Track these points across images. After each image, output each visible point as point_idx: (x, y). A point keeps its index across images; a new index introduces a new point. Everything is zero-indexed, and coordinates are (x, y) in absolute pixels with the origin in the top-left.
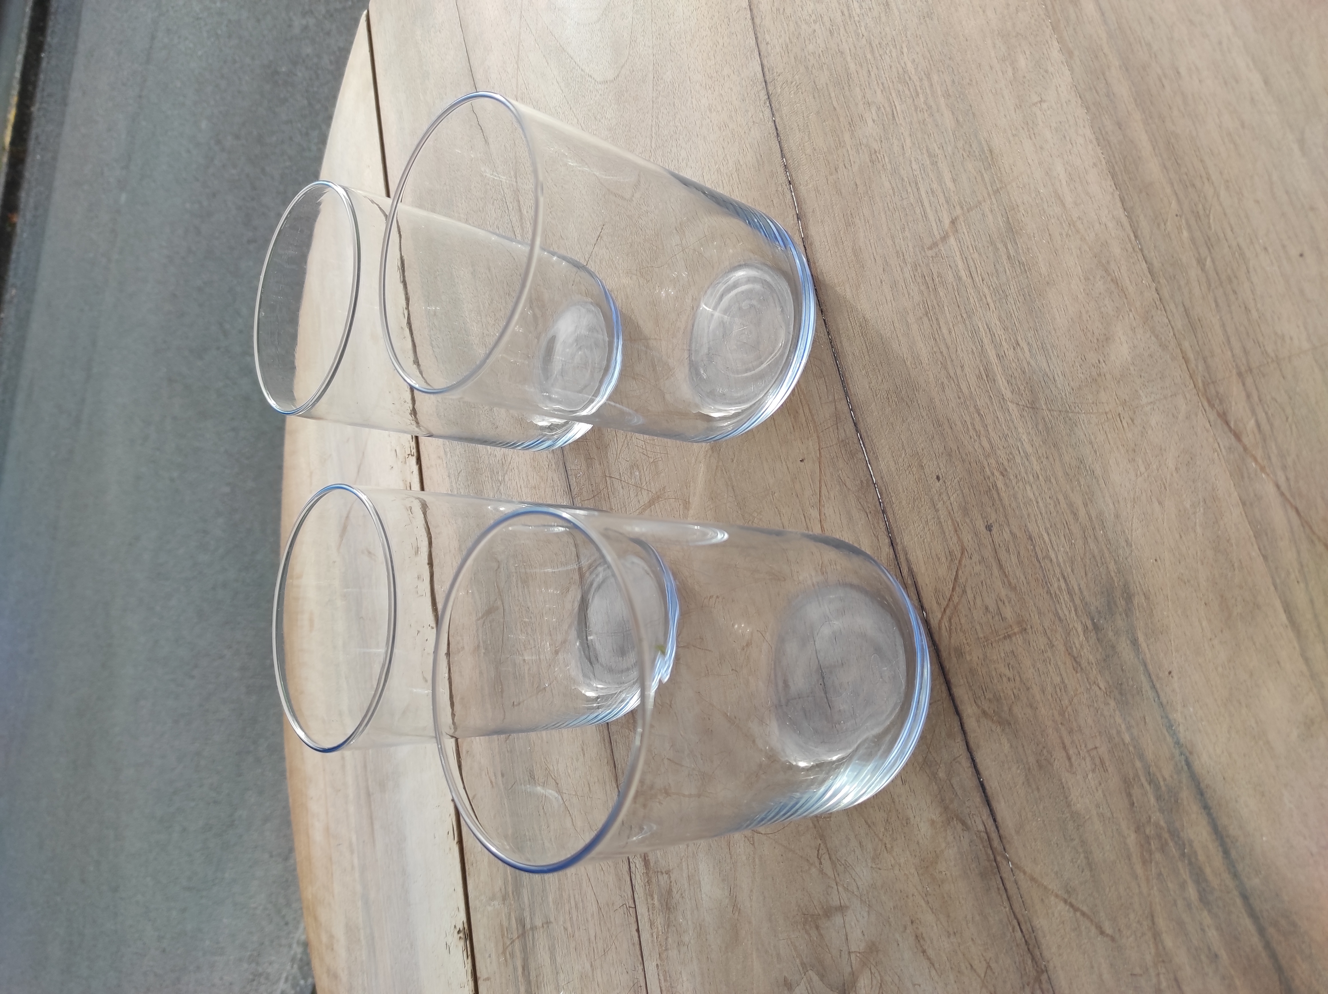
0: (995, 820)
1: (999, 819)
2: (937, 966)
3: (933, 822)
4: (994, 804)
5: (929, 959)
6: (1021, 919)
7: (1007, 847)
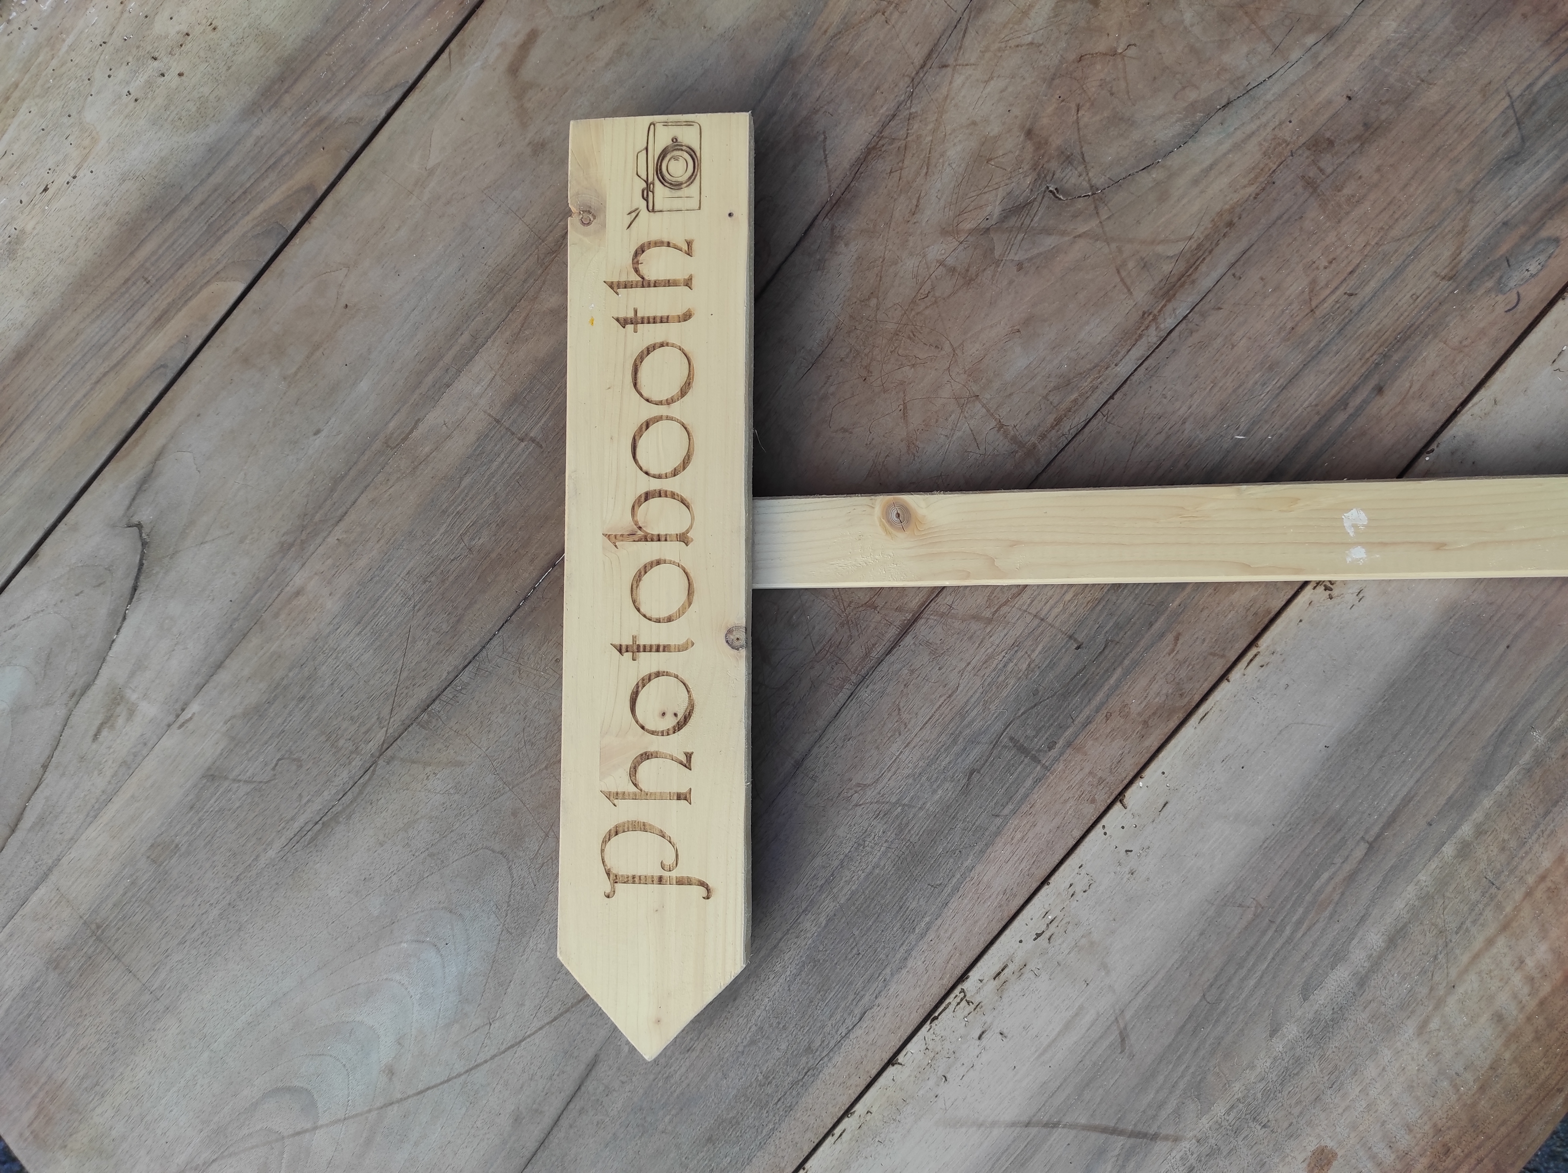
0: (817, 216)
1: (815, 214)
2: (917, 195)
3: (846, 245)
4: (810, 220)
5: (918, 201)
6: (853, 173)
7: (825, 202)
